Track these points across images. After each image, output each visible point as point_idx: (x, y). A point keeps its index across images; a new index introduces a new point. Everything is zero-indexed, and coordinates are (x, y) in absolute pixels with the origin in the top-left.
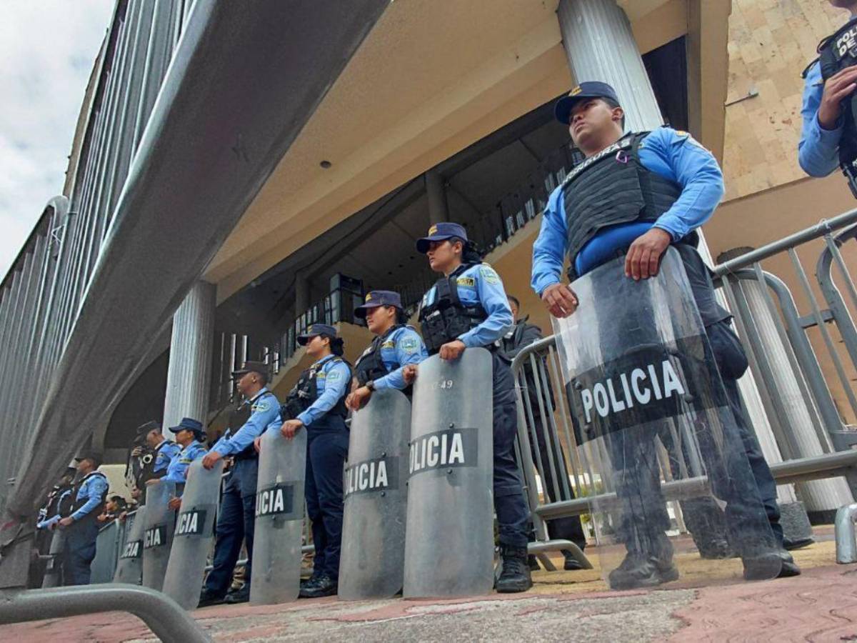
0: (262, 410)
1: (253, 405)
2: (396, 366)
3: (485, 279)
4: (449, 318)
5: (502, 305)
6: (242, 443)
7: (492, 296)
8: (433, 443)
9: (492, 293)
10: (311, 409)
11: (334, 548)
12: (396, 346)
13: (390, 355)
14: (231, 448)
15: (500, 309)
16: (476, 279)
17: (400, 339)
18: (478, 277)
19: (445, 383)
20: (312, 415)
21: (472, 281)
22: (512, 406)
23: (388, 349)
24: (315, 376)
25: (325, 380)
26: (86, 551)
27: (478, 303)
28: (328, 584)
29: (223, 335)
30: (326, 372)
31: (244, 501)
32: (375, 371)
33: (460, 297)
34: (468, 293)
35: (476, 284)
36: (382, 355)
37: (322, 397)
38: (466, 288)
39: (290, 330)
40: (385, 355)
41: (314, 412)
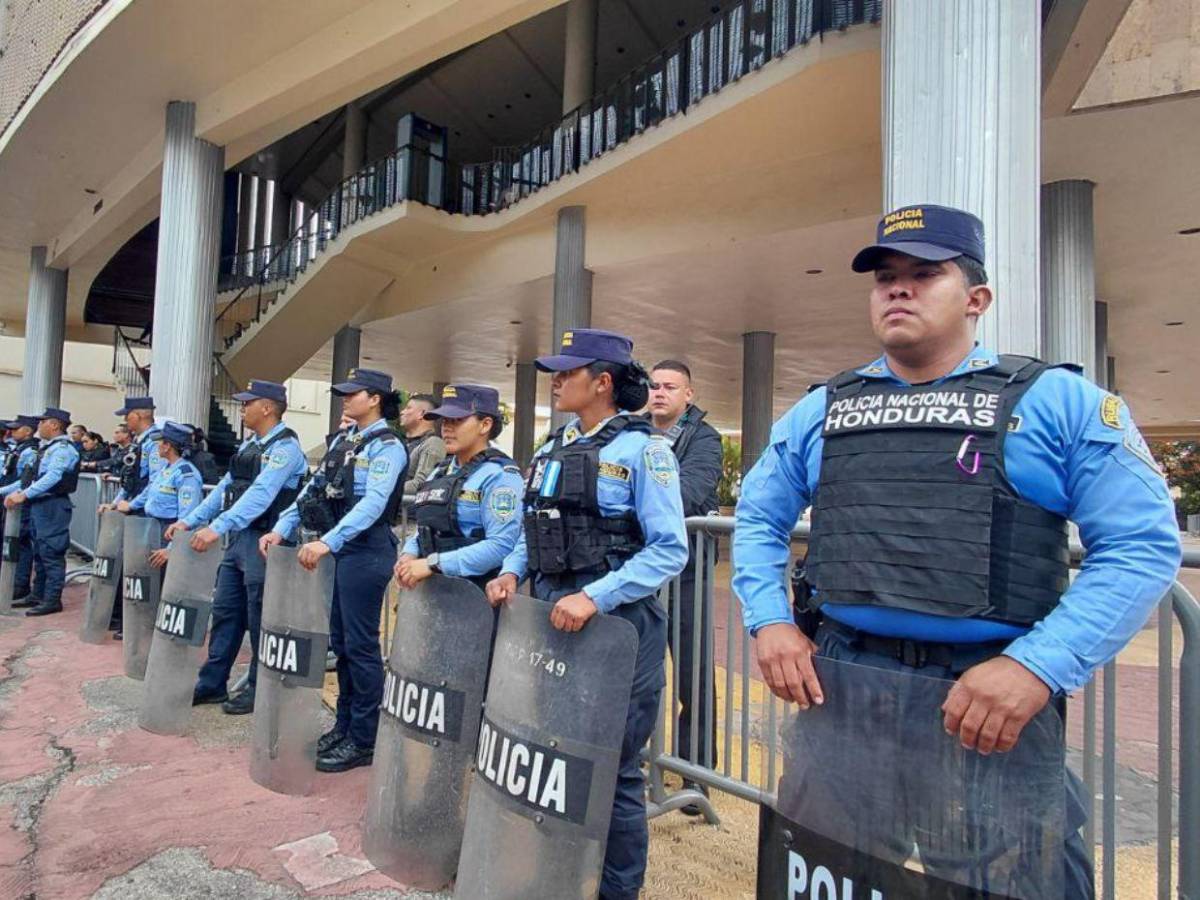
0: (277, 466)
1: (264, 455)
2: (479, 534)
3: (650, 476)
4: (576, 533)
5: (672, 536)
6: (246, 517)
7: (658, 512)
8: (520, 758)
9: (659, 505)
10: (344, 528)
11: (363, 709)
12: (483, 499)
13: (472, 512)
14: (232, 524)
15: (667, 541)
16: (634, 471)
17: (490, 491)
18: (638, 467)
19: (552, 662)
20: (343, 535)
21: (625, 472)
22: (654, 698)
23: (470, 504)
24: (353, 461)
25: (367, 470)
26: (55, 540)
27: (629, 510)
28: (354, 754)
29: (240, 176)
30: (371, 457)
31: (248, 589)
32: (445, 534)
33: (599, 498)
34: (614, 493)
35: (632, 478)
36: (459, 511)
37: (358, 506)
38: (614, 483)
39: (334, 197)
40: (464, 511)
41: (346, 533)
